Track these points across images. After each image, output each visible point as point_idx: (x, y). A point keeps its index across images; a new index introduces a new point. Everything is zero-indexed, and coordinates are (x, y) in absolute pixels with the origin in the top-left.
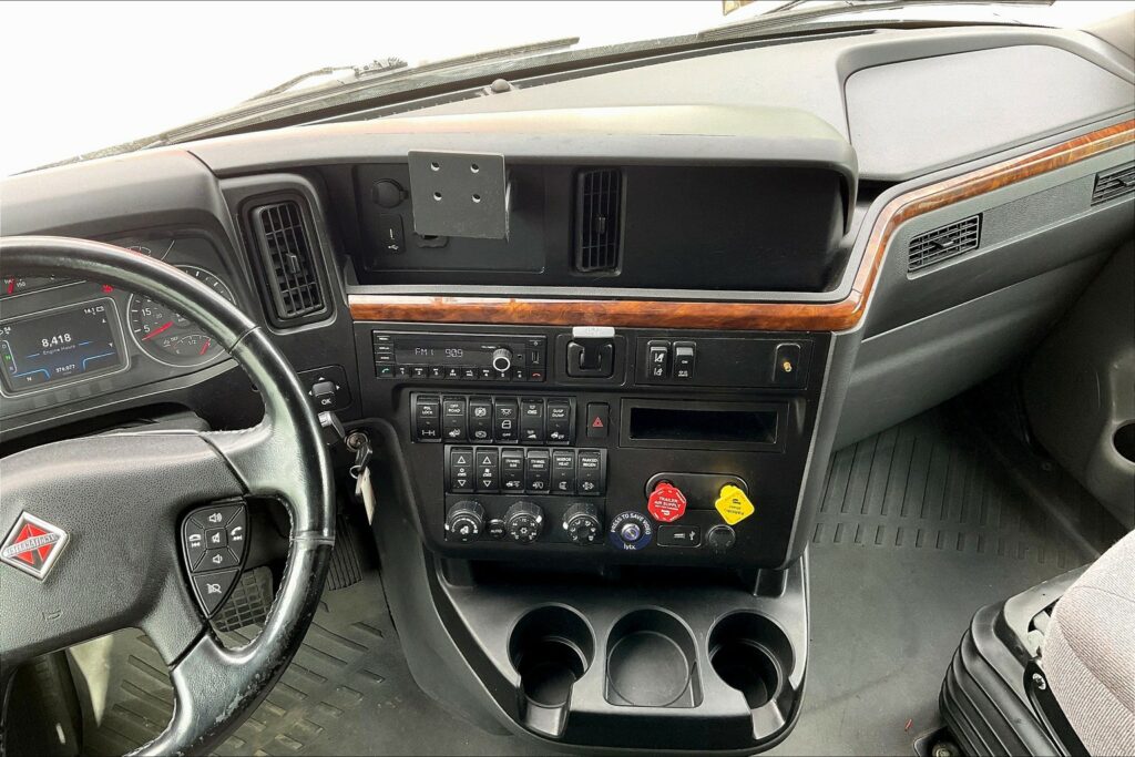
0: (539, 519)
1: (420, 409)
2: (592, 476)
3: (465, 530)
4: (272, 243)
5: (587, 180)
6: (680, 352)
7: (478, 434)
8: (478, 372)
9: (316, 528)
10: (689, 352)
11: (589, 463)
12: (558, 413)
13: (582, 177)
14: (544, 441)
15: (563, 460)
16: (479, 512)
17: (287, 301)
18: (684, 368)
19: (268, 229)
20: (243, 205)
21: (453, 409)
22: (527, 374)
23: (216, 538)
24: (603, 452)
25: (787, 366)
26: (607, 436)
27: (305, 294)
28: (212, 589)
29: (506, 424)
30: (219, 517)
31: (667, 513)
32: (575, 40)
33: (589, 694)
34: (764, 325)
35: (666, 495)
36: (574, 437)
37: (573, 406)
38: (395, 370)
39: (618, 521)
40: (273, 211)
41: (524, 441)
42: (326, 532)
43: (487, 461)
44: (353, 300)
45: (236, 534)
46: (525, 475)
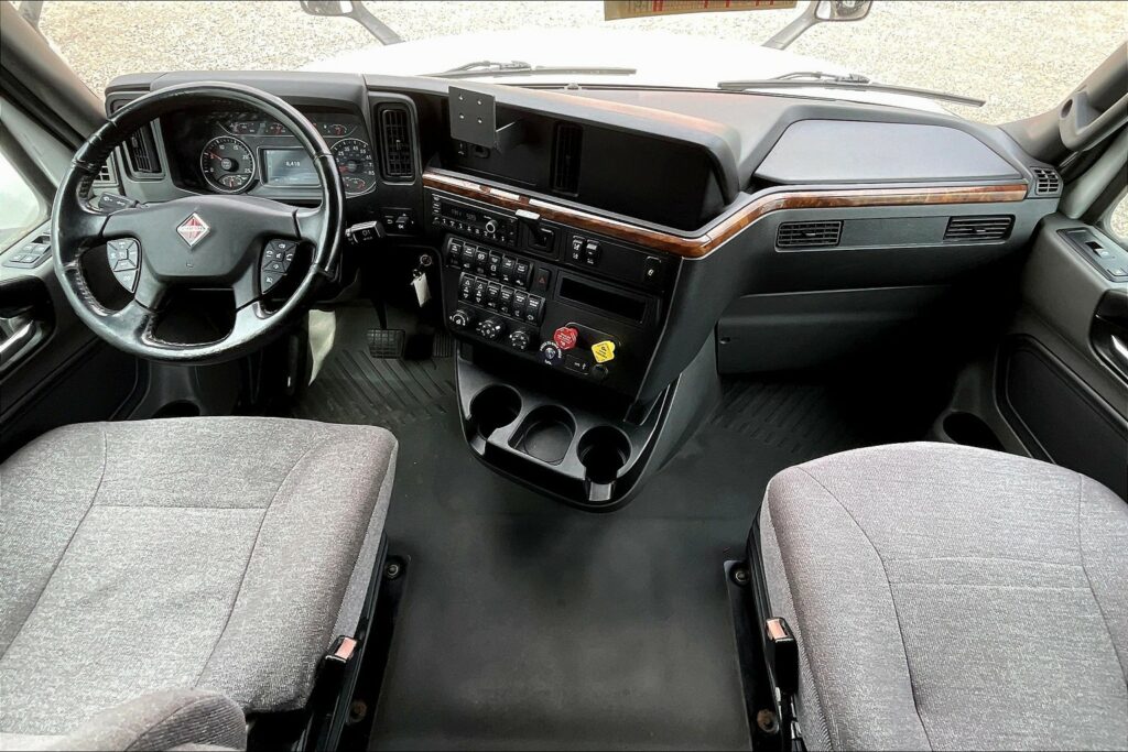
0: (498, 328)
1: (451, 246)
2: (534, 312)
3: (459, 322)
4: (389, 132)
5: (562, 128)
6: (589, 246)
7: (479, 269)
8: (482, 231)
9: (323, 263)
10: (594, 248)
11: (534, 304)
12: (521, 269)
13: (559, 128)
14: (512, 283)
15: (520, 298)
16: (469, 315)
17: (392, 166)
18: (591, 257)
19: (388, 123)
20: (377, 107)
21: (469, 251)
22: (507, 239)
23: (278, 256)
24: (543, 300)
25: (651, 272)
26: (546, 290)
27: (398, 166)
28: (268, 280)
29: (494, 268)
30: (284, 246)
31: (564, 344)
32: (633, 72)
33: (501, 437)
34: (641, 241)
35: (565, 332)
36: (529, 284)
37: (531, 267)
38: (440, 220)
39: (545, 344)
40: (392, 113)
41: (502, 281)
42: (327, 269)
43: (480, 287)
44: (427, 176)
45: (289, 257)
46: (498, 298)
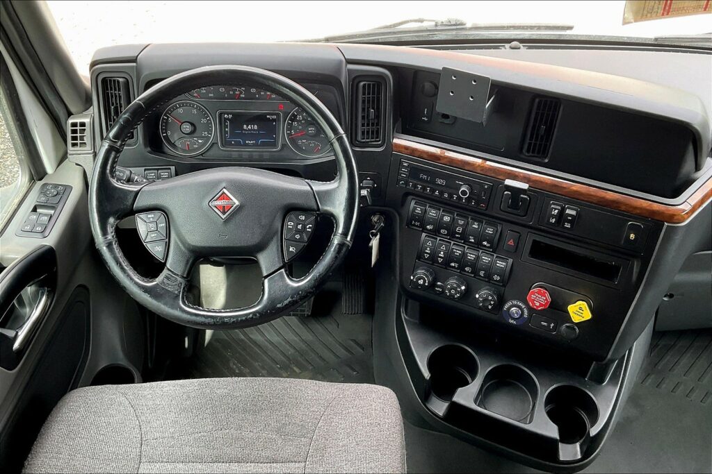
0: (463, 288)
1: (415, 208)
2: (501, 272)
3: (421, 282)
4: (364, 102)
5: (540, 103)
6: (568, 211)
7: (442, 231)
8: (451, 196)
9: (345, 234)
10: (574, 213)
11: (501, 264)
12: (490, 231)
13: (537, 100)
14: (477, 245)
15: (486, 259)
16: (431, 274)
17: (363, 133)
18: (569, 221)
19: (364, 94)
20: (356, 79)
21: (432, 213)
22: (477, 203)
23: (300, 227)
24: (510, 261)
25: (632, 236)
26: (515, 252)
27: (373, 132)
28: (291, 249)
29: (459, 229)
30: (303, 218)
31: (538, 304)
32: (570, 28)
33: (466, 396)
34: (623, 208)
35: (539, 293)
36: (495, 247)
37: (499, 230)
38: (407, 183)
39: (509, 304)
40: (369, 85)
41: (466, 241)
42: (349, 238)
43: (443, 248)
44: (396, 141)
45: (309, 228)
46: (462, 261)
